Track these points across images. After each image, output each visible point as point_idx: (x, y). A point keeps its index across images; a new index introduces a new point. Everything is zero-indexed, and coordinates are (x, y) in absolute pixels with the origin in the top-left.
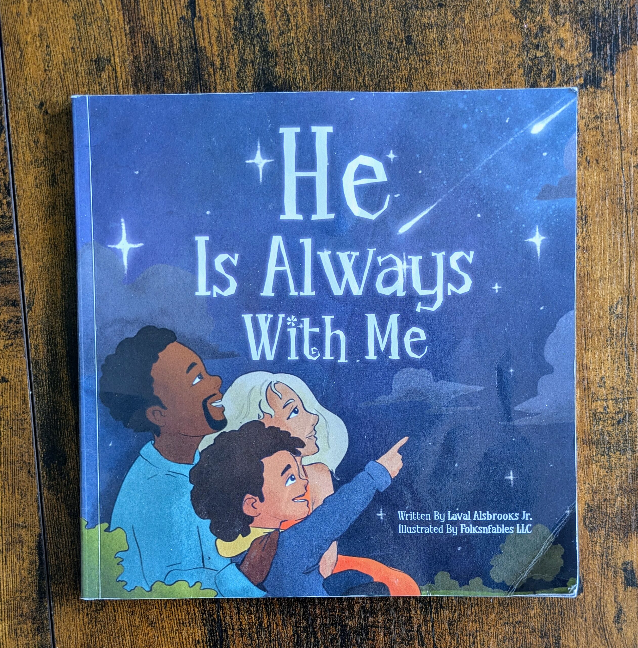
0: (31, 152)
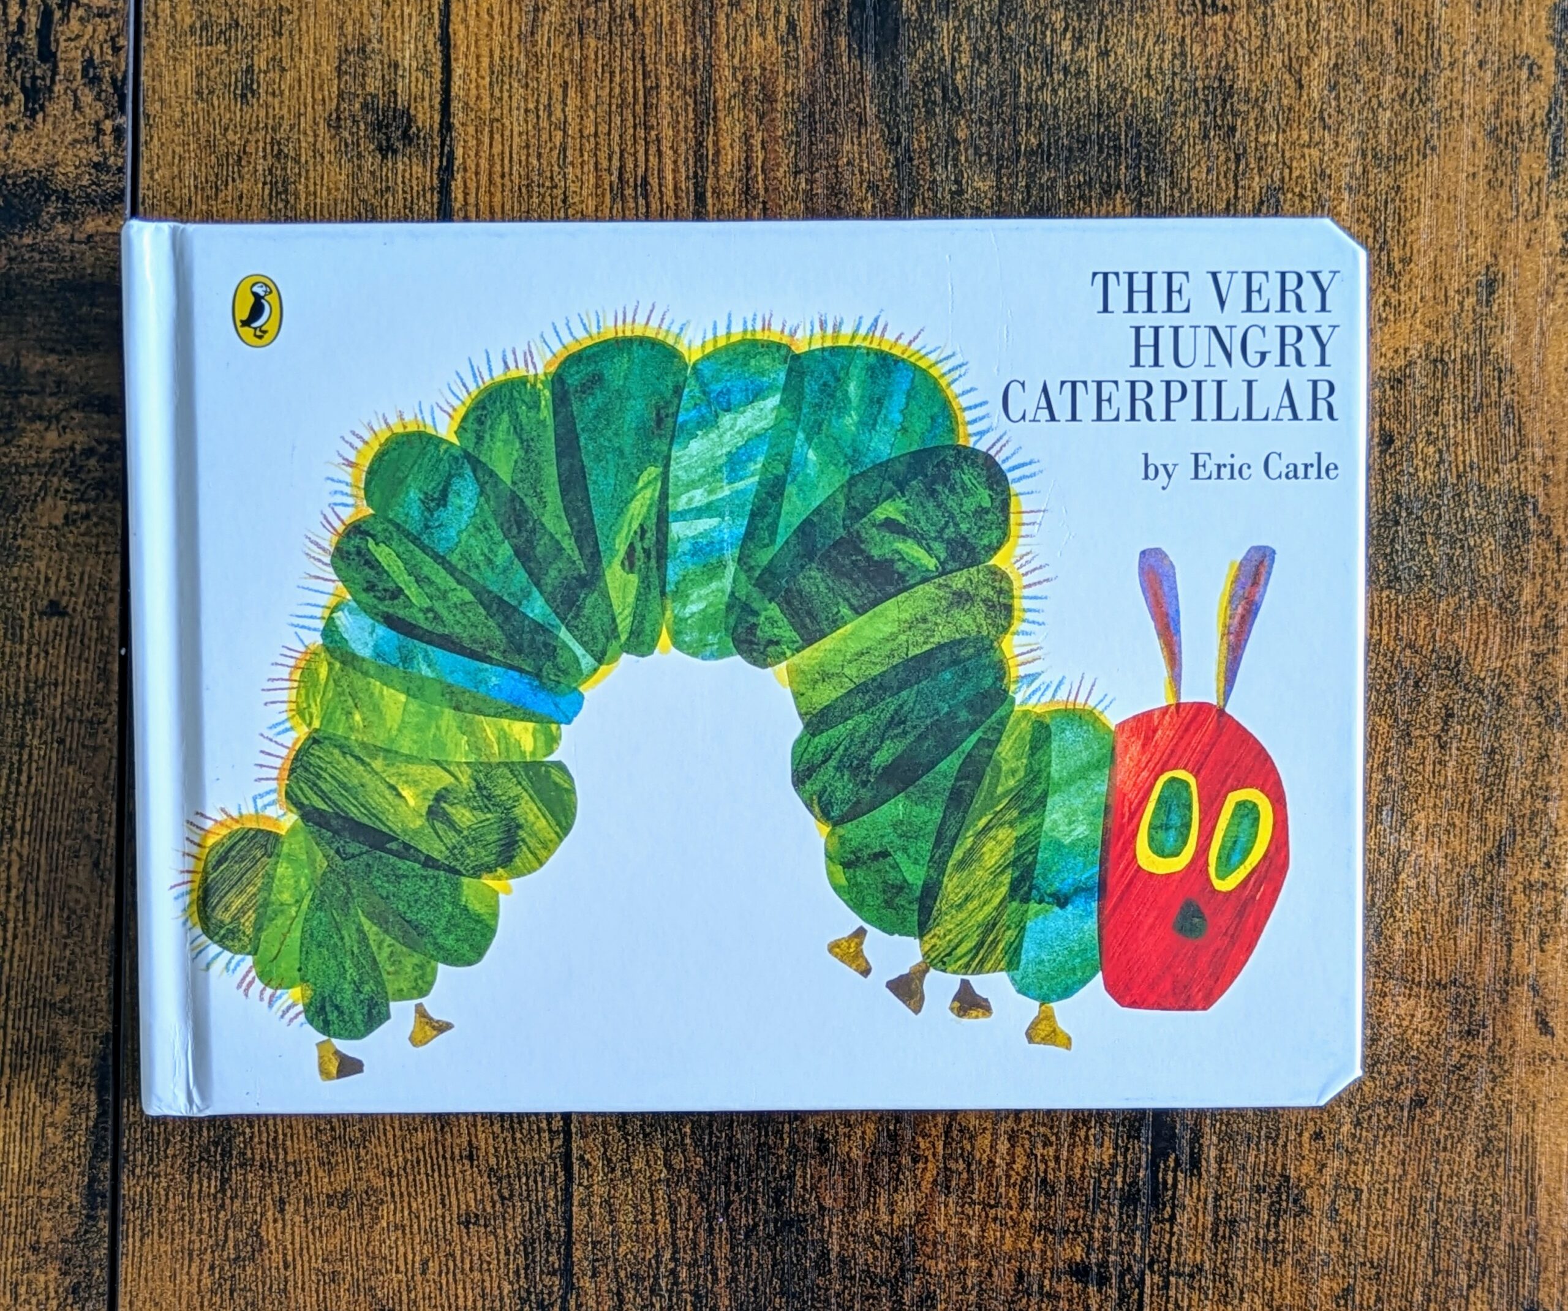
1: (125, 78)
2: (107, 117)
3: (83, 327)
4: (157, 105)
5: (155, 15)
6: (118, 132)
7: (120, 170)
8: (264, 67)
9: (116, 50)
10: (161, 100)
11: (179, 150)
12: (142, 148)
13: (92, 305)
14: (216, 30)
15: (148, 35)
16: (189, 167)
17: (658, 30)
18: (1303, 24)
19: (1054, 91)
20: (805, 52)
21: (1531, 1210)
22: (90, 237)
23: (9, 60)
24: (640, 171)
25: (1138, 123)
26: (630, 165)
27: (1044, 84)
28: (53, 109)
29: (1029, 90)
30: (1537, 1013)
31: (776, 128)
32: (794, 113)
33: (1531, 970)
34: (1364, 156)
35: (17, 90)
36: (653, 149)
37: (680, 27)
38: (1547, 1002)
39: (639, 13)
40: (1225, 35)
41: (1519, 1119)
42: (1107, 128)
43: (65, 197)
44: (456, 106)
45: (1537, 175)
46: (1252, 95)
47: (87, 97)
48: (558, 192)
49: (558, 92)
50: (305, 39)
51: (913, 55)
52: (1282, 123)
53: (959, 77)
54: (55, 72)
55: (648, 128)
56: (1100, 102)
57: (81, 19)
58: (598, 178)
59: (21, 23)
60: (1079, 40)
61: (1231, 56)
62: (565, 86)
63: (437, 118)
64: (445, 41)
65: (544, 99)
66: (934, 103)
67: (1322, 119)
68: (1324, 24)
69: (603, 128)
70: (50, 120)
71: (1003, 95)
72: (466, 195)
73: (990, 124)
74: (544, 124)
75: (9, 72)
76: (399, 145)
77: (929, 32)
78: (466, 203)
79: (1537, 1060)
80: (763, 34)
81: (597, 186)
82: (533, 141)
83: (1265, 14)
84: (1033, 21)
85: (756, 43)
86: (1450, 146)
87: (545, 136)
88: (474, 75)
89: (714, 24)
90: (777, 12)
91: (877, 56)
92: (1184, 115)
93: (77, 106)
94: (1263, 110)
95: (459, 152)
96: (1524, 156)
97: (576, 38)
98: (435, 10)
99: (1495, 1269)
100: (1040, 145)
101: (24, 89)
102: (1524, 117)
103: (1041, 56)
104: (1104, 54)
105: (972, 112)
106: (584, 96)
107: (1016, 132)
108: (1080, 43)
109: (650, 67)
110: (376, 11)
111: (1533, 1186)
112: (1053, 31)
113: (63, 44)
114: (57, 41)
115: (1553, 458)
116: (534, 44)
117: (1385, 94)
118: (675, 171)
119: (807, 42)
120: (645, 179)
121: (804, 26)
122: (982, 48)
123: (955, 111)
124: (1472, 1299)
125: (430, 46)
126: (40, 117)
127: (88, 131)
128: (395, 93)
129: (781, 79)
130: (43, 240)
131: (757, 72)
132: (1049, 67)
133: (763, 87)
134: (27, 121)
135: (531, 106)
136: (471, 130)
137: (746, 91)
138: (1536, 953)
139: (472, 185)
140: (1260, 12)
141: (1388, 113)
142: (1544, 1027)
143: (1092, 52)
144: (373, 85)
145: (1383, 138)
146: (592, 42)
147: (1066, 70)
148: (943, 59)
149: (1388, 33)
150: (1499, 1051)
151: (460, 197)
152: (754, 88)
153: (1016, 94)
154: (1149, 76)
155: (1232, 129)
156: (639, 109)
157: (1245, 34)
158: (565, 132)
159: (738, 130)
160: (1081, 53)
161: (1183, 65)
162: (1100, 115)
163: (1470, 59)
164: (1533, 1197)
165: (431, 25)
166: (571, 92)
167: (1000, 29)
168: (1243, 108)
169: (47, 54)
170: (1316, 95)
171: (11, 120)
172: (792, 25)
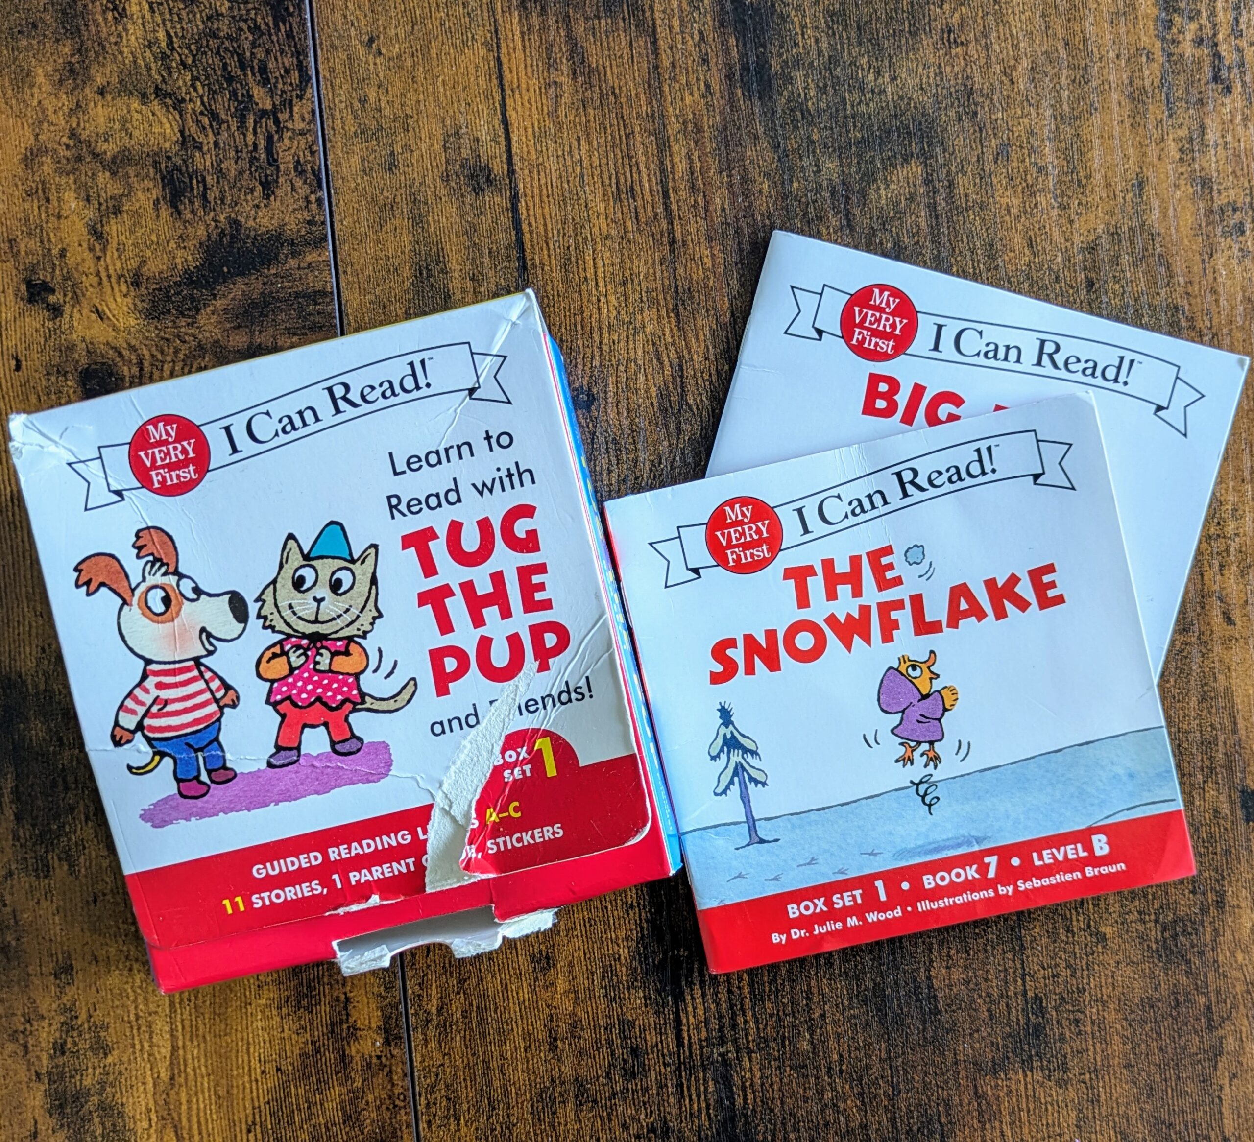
0: (355, 118)
1: (320, 169)
2: (312, 193)
3: (311, 318)
4: (340, 181)
5: (333, 129)
6: (319, 201)
7: (323, 223)
8: (400, 151)
9: (313, 153)
10: (343, 178)
11: (356, 205)
12: (334, 208)
13: (316, 304)
14: (370, 133)
15: (330, 141)
16: (363, 214)
17: (629, 99)
18: (1009, 46)
19: (867, 105)
20: (717, 102)
21: (1235, 731)
22: (309, 265)
23: (251, 167)
24: (629, 183)
25: (919, 117)
26: (622, 180)
27: (861, 101)
28: (279, 192)
29: (853, 106)
30: (1224, 613)
31: (706, 148)
32: (715, 137)
33: (1217, 587)
34: (1055, 119)
35: (257, 184)
36: (635, 169)
37: (642, 96)
38: (1229, 605)
39: (617, 91)
40: (964, 59)
41: (1221, 677)
42: (901, 122)
43: (292, 243)
44: (516, 159)
45: (1159, 117)
46: (985, 92)
47: (299, 183)
48: (582, 201)
49: (575, 143)
50: (423, 131)
51: (781, 94)
52: (1004, 106)
53: (810, 103)
54: (278, 168)
55: (630, 158)
56: (895, 107)
57: (290, 138)
58: (604, 190)
59: (255, 146)
60: (878, 73)
61: (969, 71)
62: (578, 139)
63: (505, 167)
64: (505, 122)
65: (567, 149)
66: (797, 121)
67: (1028, 100)
68: (1022, 45)
69: (604, 161)
70: (279, 199)
71: (837, 110)
72: (528, 210)
73: (831, 129)
74: (569, 163)
75: (251, 173)
76: (485, 186)
77: (790, 80)
78: (529, 215)
79: (1227, 641)
80: (692, 94)
81: (604, 195)
82: (564, 174)
83: (986, 44)
84: (850, 65)
85: (688, 100)
86: (1106, 106)
87: (570, 170)
88: (524, 139)
89: (662, 92)
90: (698, 80)
91: (760, 98)
92: (946, 109)
93: (293, 189)
94: (992, 100)
95: (521, 186)
96: (1150, 107)
97: (581, 110)
98: (497, 105)
99: (1218, 769)
100: (863, 137)
101: (261, 183)
102: (1147, 83)
103: (857, 85)
104: (894, 79)
105: (820, 123)
106: (590, 144)
107: (848, 132)
108: (879, 75)
109: (627, 121)
110: (463, 110)
111: (1234, 717)
112: (863, 69)
113: (281, 154)
114: (277, 153)
115: (1190, 282)
116: (558, 117)
117: (1063, 81)
118: (649, 180)
119: (718, 95)
120: (632, 189)
121: (715, 86)
122: (821, 85)
123: (809, 124)
124: (1207, 789)
125: (497, 126)
126: (272, 198)
127: (302, 203)
128: (479, 156)
129: (706, 119)
130: (282, 269)
131: (691, 116)
132: (863, 91)
133: (696, 125)
134: (265, 202)
135: (560, 153)
136: (526, 172)
137: (686, 128)
138: (1218, 577)
139: (531, 204)
140: (983, 42)
141: (1067, 92)
142: (1229, 621)
143: (887, 78)
144: (466, 153)
145: (1066, 107)
146: (591, 111)
147: (873, 91)
148: (799, 95)
149: (1060, 45)
150: (1204, 638)
151: (524, 212)
152: (690, 127)
153: (845, 110)
154: (922, 89)
155: (975, 113)
156: (624, 147)
157: (976, 56)
158: (581, 165)
159: (684, 152)
160: (880, 80)
161: (942, 80)
162: (896, 115)
163: (1111, 54)
164: (1235, 723)
165: (496, 114)
166: (582, 142)
167: (831, 73)
168: (981, 100)
169: (272, 160)
170: (1022, 87)
171: (256, 202)
172: (708, 86)
